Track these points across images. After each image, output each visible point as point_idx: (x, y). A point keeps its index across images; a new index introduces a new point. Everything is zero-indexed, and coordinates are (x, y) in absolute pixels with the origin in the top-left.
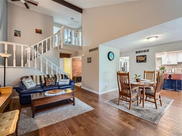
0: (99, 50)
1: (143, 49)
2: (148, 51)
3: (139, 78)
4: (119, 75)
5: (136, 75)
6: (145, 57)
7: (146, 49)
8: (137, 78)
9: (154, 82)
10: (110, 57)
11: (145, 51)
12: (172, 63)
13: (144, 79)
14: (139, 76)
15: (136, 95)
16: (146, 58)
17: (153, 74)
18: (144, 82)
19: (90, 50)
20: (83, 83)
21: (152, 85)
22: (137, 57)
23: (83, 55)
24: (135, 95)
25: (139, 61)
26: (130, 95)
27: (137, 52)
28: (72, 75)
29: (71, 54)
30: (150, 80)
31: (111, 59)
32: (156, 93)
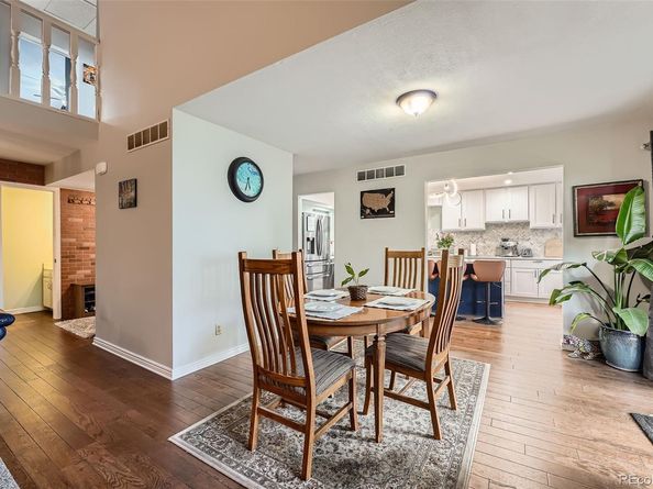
0: (171, 138)
1: (385, 166)
2: (400, 171)
3: (361, 281)
4: (247, 274)
5: (350, 270)
6: (390, 196)
7: (394, 164)
8: (352, 284)
9: (423, 297)
10: (241, 185)
11: (389, 173)
12: (471, 226)
13: (386, 285)
14: (362, 274)
15: (342, 382)
16: (393, 199)
17: (419, 260)
18: (384, 299)
19: (130, 138)
20: (103, 318)
21: (416, 316)
22: (362, 193)
23: (102, 167)
24: (338, 378)
25: (368, 211)
26: (307, 387)
27: (361, 177)
28: (63, 278)
29: (51, 164)
30: (407, 291)
31: (250, 193)
32: (434, 354)
